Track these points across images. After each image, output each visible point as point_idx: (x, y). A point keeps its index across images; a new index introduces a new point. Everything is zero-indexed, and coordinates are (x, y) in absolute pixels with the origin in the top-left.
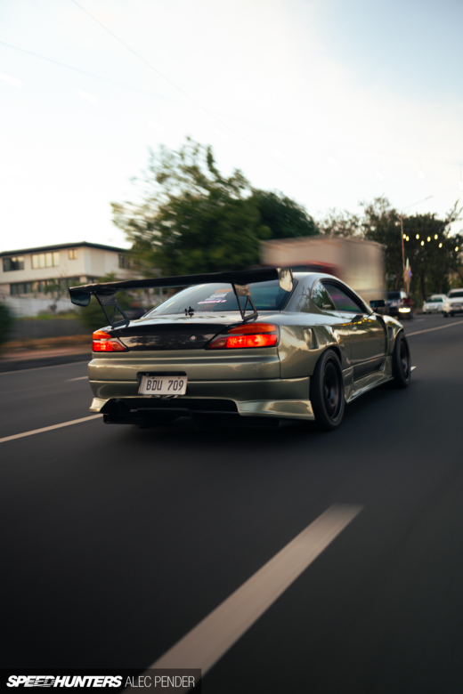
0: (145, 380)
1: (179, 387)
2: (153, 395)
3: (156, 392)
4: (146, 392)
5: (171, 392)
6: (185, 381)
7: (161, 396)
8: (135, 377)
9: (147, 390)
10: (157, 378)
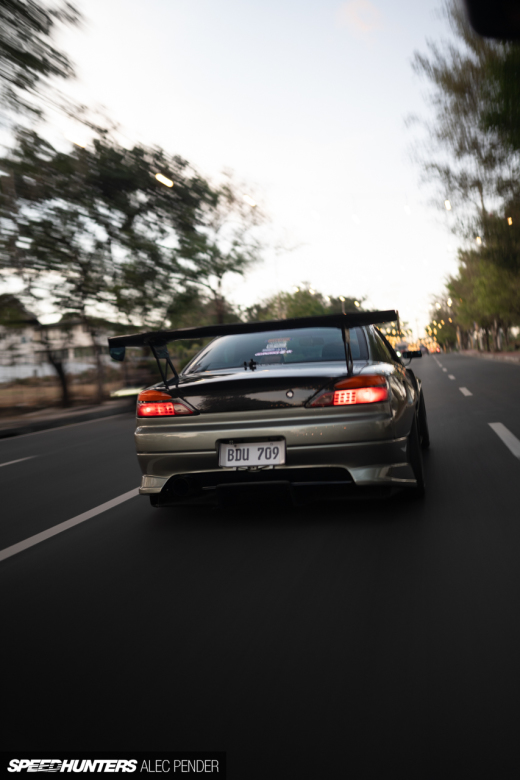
0: (226, 449)
1: (273, 456)
2: (237, 467)
3: (243, 463)
4: (229, 464)
5: (263, 462)
6: (281, 447)
7: (249, 467)
8: (213, 446)
9: (230, 462)
10: (243, 447)
